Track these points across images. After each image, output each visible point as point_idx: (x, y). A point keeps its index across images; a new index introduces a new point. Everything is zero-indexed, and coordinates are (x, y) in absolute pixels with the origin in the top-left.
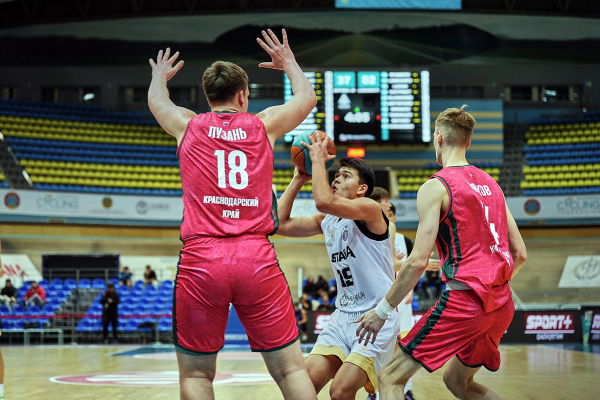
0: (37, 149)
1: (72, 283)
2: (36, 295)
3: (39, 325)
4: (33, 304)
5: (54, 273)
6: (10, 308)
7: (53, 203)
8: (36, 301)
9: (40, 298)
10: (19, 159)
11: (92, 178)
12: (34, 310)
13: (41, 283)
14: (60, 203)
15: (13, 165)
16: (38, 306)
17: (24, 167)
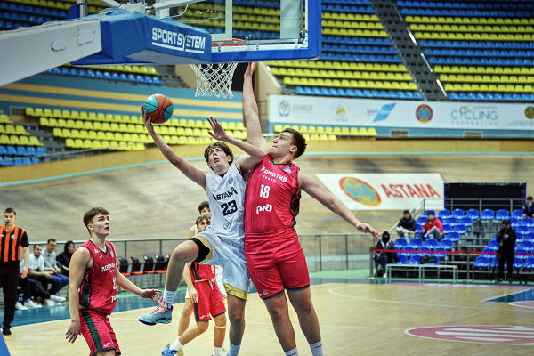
0: (453, 53)
1: (474, 214)
2: (435, 227)
3: (435, 260)
4: (432, 237)
5: (455, 202)
6: (408, 241)
7: (469, 115)
8: (435, 233)
9: (438, 230)
10: (433, 66)
11: (514, 84)
12: (432, 242)
13: (442, 213)
14: (477, 115)
15: (427, 73)
16: (438, 239)
17: (438, 74)
